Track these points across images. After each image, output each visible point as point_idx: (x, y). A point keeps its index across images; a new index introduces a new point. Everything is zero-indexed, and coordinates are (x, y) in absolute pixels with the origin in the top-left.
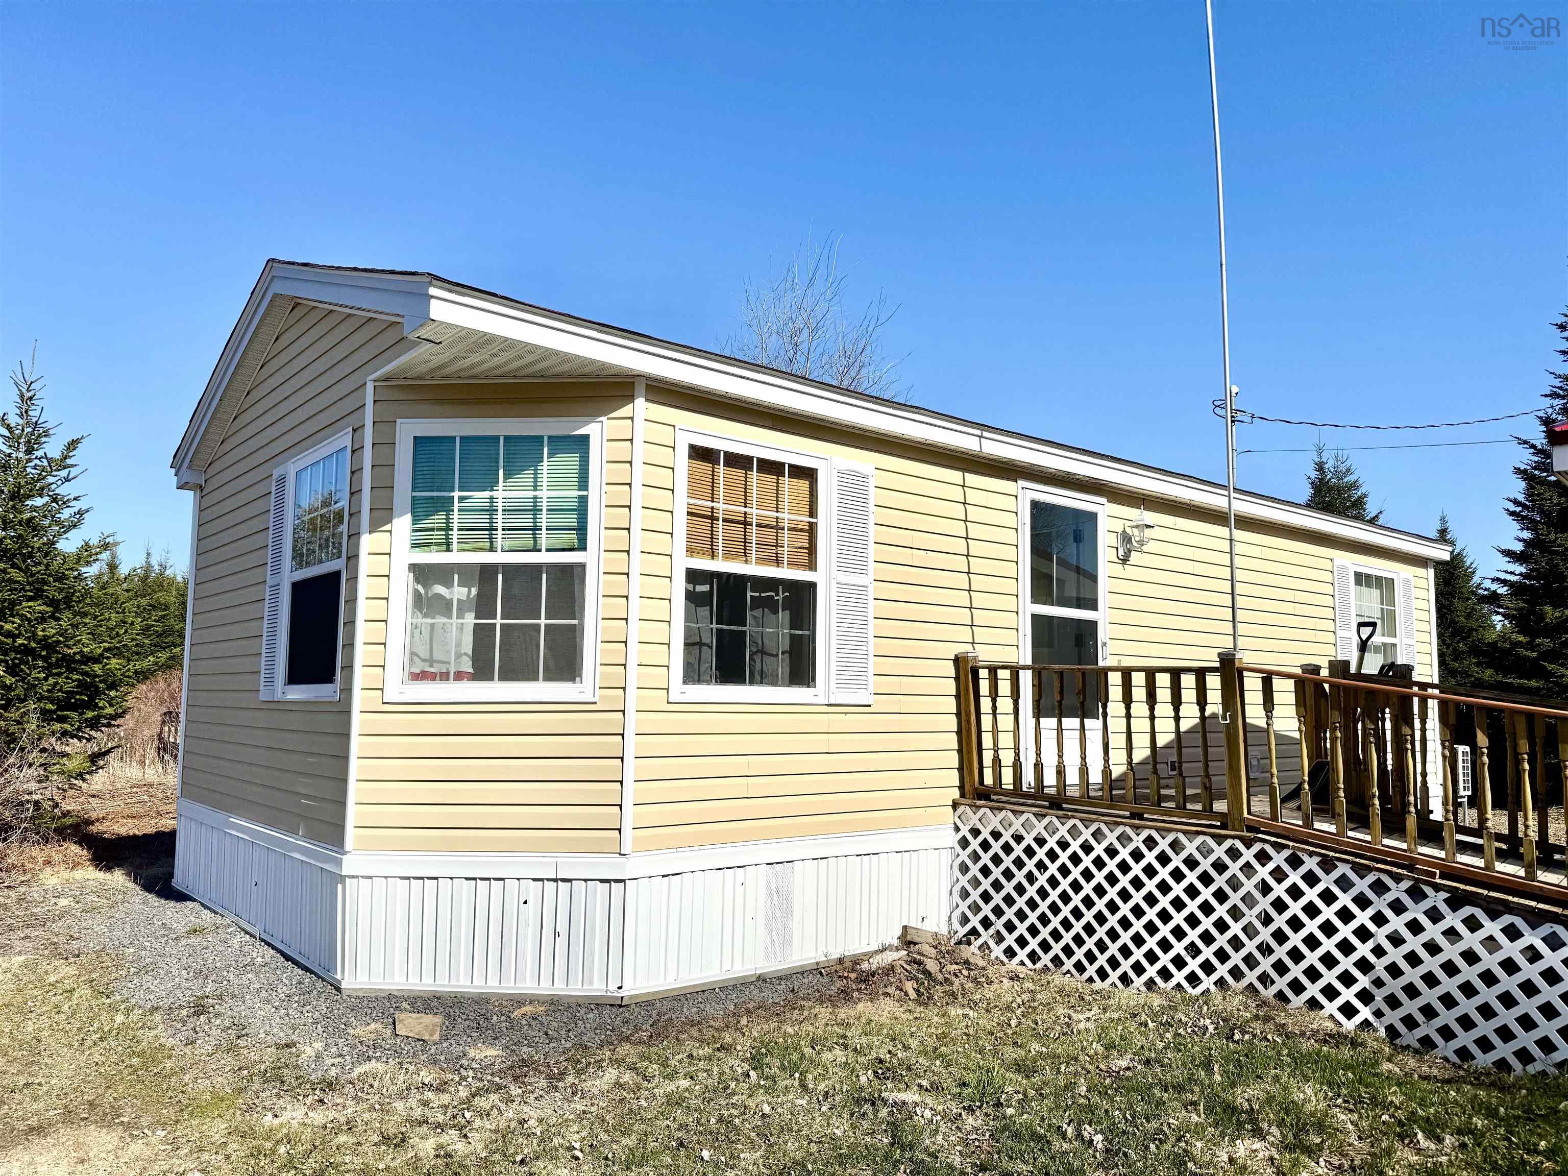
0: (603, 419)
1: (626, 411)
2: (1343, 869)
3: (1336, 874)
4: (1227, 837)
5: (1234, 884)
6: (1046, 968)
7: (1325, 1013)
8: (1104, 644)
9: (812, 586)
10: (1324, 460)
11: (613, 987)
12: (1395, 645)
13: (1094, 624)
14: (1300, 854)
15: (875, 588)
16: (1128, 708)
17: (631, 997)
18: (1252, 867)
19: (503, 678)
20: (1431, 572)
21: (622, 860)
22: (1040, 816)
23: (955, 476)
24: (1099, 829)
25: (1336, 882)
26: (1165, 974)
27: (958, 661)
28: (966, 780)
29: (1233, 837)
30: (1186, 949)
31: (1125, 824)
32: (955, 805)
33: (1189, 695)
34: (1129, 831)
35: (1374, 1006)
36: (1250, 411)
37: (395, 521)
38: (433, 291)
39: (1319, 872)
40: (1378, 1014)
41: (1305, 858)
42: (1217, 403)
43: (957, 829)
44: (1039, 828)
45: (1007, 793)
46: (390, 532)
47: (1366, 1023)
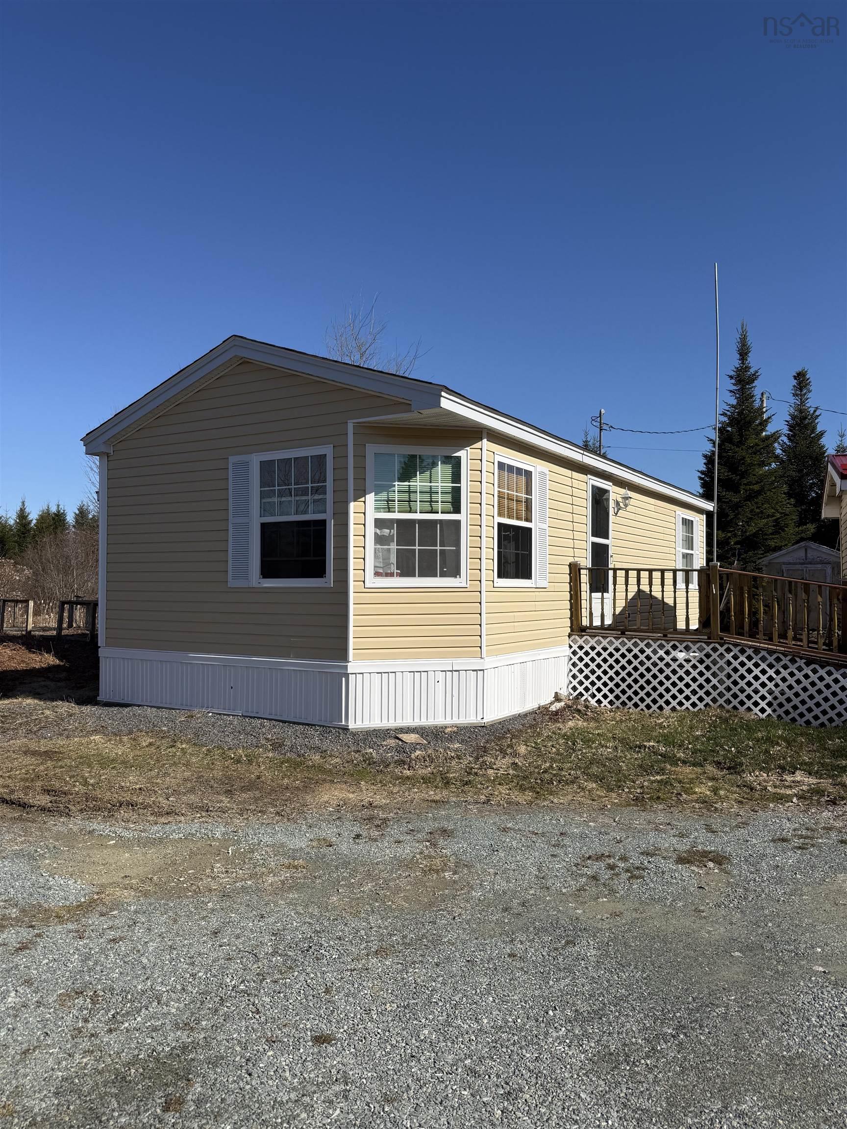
0: (468, 448)
1: (478, 445)
2: (763, 653)
3: (760, 655)
4: (712, 643)
5: (715, 662)
6: (618, 708)
7: (754, 712)
8: (612, 556)
9: (530, 530)
10: (588, 439)
11: (479, 718)
12: (692, 554)
13: (607, 546)
14: (745, 648)
15: (549, 531)
16: (663, 587)
17: (488, 723)
18: (723, 655)
19: (420, 575)
20: (705, 516)
21: (482, 660)
22: (617, 638)
23: (568, 472)
24: (648, 642)
25: (760, 659)
26: (681, 704)
27: (570, 565)
28: (575, 622)
29: (715, 643)
30: (691, 692)
31: (662, 640)
32: (570, 636)
33: (633, 580)
34: (663, 642)
35: (773, 708)
36: (611, 424)
37: (367, 496)
38: (443, 394)
39: (753, 655)
40: (774, 711)
41: (747, 649)
42: (593, 418)
43: (571, 647)
44: (617, 643)
45: (596, 628)
46: (365, 502)
47: (769, 715)
